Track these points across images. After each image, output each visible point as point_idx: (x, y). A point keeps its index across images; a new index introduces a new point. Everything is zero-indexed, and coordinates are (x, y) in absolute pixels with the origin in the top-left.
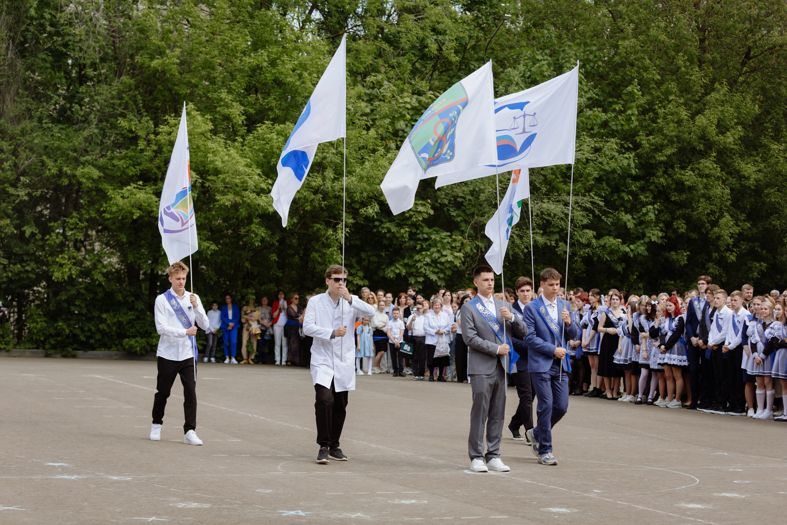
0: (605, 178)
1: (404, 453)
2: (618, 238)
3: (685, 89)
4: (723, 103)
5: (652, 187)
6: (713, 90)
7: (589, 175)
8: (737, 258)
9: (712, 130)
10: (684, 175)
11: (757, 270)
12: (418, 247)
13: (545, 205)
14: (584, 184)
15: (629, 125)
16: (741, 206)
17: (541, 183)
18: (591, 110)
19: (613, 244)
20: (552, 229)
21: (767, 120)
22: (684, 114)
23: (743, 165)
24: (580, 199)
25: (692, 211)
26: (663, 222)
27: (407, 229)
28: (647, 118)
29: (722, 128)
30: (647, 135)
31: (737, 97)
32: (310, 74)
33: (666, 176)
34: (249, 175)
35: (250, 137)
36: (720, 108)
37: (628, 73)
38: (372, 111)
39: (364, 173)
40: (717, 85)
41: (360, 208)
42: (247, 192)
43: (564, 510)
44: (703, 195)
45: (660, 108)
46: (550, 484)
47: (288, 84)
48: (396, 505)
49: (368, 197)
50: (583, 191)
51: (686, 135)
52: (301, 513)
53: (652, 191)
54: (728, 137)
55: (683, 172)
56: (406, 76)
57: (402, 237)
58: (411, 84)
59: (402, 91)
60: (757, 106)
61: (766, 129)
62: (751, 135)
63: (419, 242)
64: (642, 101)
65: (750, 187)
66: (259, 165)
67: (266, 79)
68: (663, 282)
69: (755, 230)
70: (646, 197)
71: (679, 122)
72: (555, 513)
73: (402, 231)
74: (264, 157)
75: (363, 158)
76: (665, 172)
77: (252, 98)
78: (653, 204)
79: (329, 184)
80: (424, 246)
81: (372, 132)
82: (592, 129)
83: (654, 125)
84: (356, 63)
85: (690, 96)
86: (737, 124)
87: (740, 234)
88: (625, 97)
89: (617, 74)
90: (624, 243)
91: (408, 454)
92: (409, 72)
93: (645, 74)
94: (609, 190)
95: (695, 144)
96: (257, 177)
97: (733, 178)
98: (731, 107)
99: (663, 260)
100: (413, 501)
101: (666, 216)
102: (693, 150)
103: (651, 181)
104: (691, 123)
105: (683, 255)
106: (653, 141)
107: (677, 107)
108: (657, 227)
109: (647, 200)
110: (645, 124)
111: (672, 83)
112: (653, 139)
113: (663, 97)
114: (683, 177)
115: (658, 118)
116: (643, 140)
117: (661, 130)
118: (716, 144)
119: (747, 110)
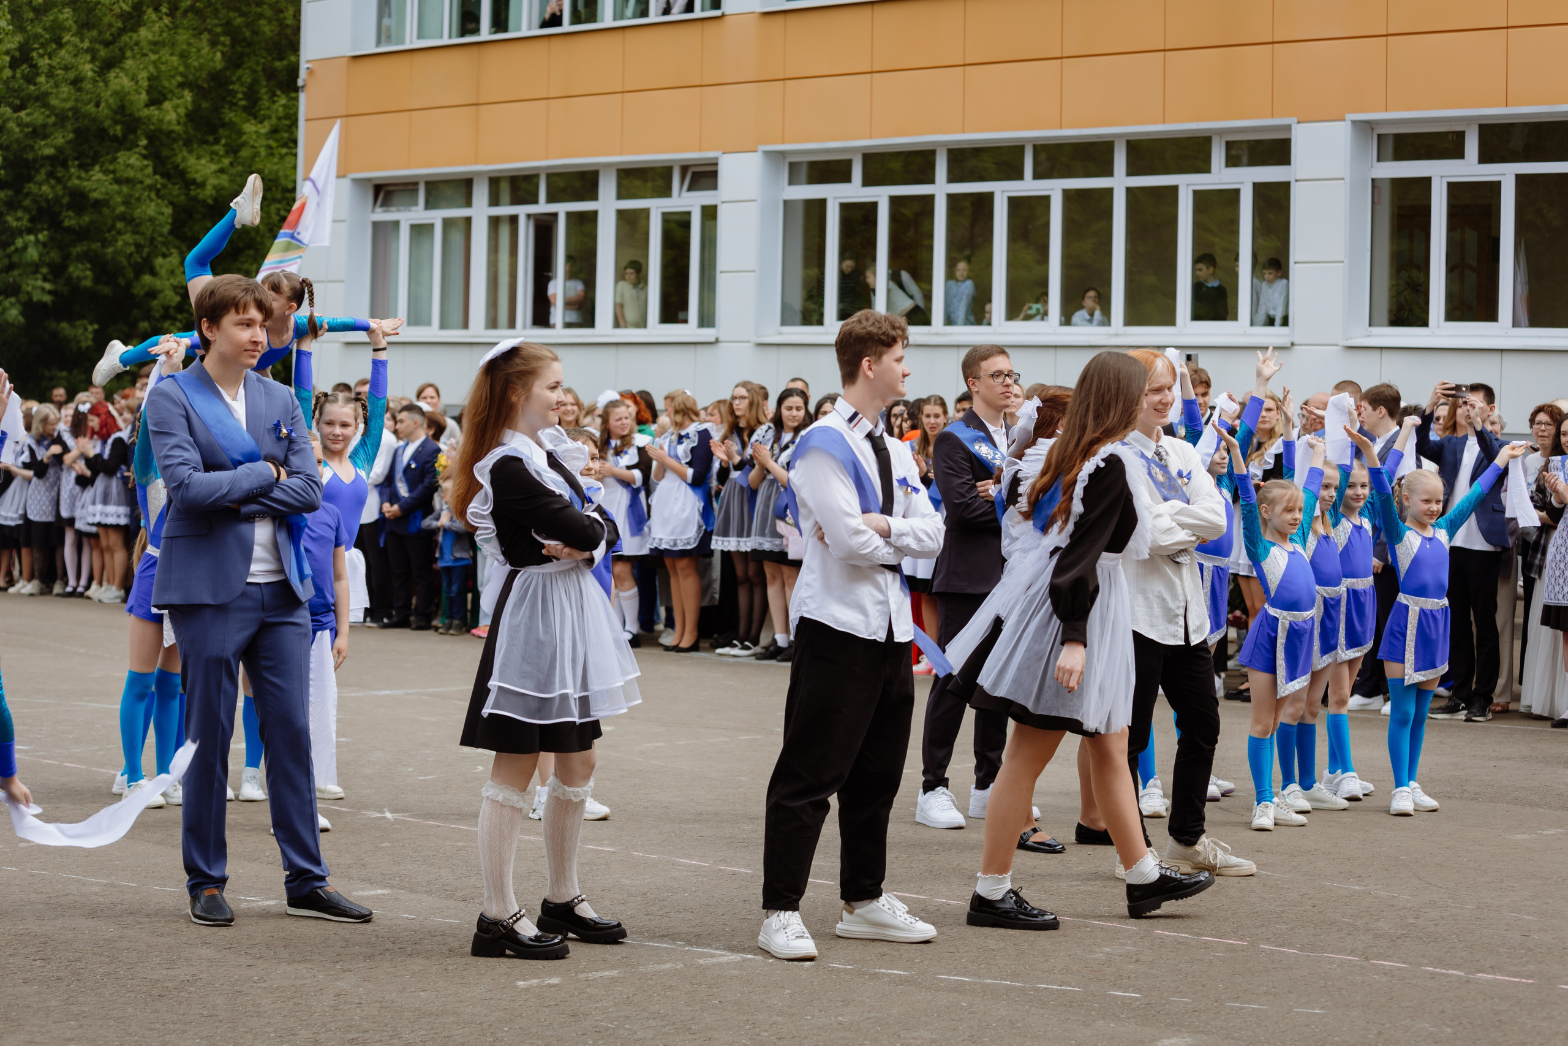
3: (88, 22)
4: (158, 47)
5: (27, 202)
6: (143, 23)
9: (139, 98)
10: (88, 180)
16: (189, 234)
21: (234, 79)
22: (87, 69)
23: (192, 161)
25: (104, 246)
26: (49, 265)
28: (18, 75)
29: (157, 95)
33: (53, 182)
36: (154, 57)
40: (149, 14)
44: (122, 217)
45: (42, 56)
51: (91, 108)
53: (26, 209)
54: (167, 111)
55: (83, 175)
60: (219, 55)
61: (233, 93)
62: (204, 106)
64: (11, 43)
65: (204, 201)
68: (47, 374)
70: (18, 219)
71: (76, 82)
76: (51, 175)
78: (30, 231)
83: (32, 88)
85: (95, 33)
86: (182, 85)
95: (107, 123)
97: (174, 184)
98: (172, 54)
101: (52, 255)
102: (102, 133)
103: (26, 190)
104: (101, 84)
105: (86, 329)
106: (28, 119)
107: (76, 56)
108: (39, 276)
109: (20, 224)
110: (14, 85)
111: (66, 10)
112: (28, 115)
113: (47, 36)
114: (85, 183)
115: (38, 75)
116: (9, 119)
117: (42, 99)
118: (144, 124)
119: (201, 61)
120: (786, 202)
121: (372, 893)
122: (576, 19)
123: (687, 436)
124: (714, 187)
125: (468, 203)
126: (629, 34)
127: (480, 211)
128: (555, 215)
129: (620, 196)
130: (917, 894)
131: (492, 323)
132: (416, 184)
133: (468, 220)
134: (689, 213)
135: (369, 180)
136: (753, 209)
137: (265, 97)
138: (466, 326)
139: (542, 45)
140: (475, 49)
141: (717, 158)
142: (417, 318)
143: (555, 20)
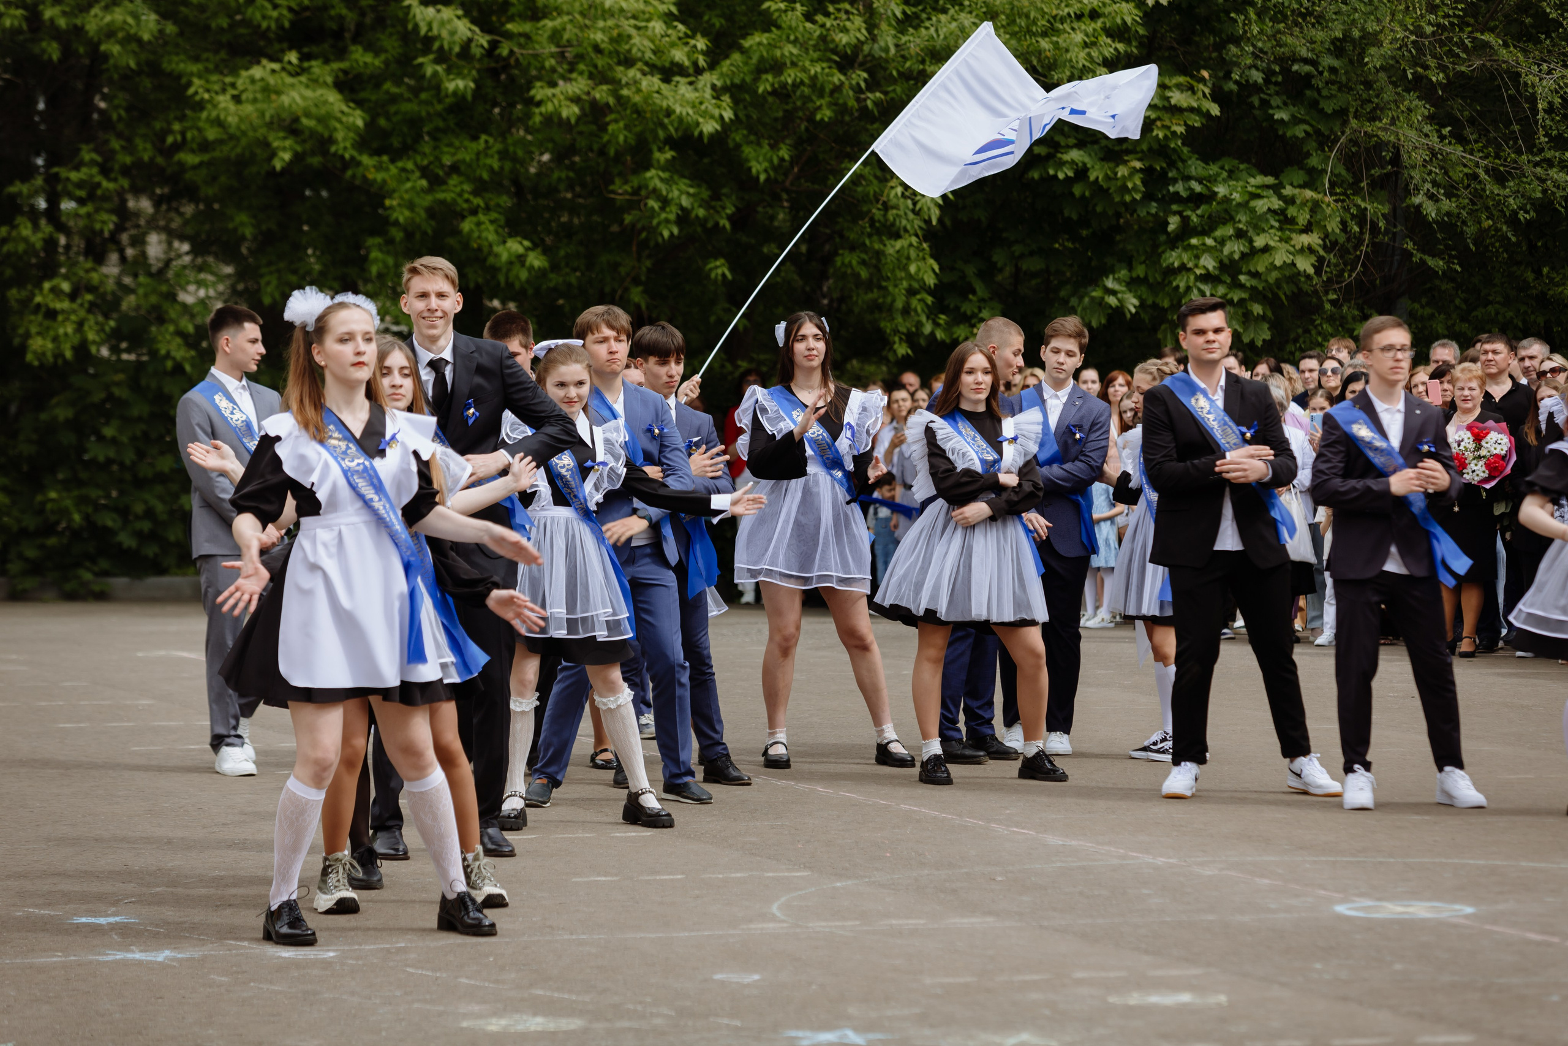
1: (1149, 859)
12: (1174, 223)
27: (1138, 167)
34: (634, 17)
42: (633, 73)
48: (1132, 1008)
52: (854, 1038)
57: (1124, 192)
63: (1175, 207)
73: (1122, 171)
79: (887, 38)
80: (1195, 219)
91: (1161, 861)
96: (658, 26)
100: (1185, 998)
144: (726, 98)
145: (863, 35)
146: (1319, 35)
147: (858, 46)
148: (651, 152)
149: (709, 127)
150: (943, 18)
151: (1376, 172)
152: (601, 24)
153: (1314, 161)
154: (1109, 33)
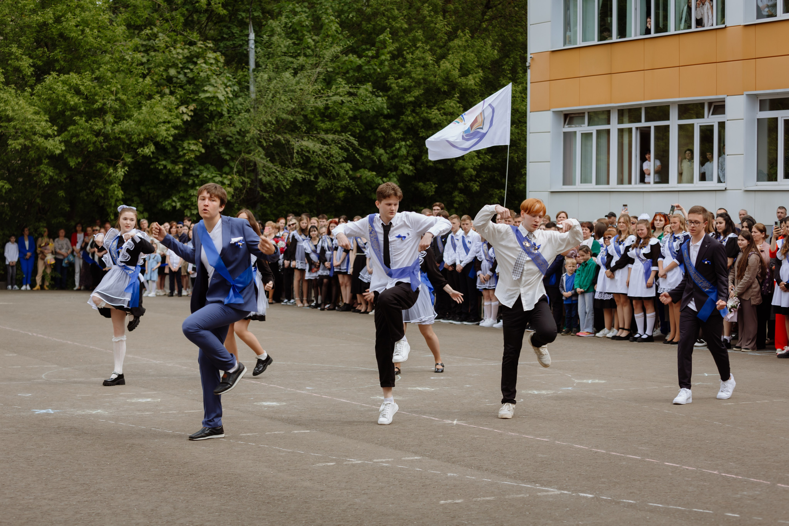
0: (359, 117)
1: (155, 361)
2: (373, 171)
3: (430, 37)
4: (465, 48)
5: (402, 125)
6: (457, 37)
7: (344, 114)
8: (480, 186)
9: (456, 73)
10: (431, 114)
11: (497, 197)
12: (190, 182)
13: (304, 143)
14: (341, 122)
15: (381, 69)
17: (301, 123)
18: (346, 56)
19: (368, 176)
20: (312, 164)
21: (505, 63)
22: (429, 58)
24: (336, 137)
27: (181, 166)
28: (396, 62)
29: (465, 72)
30: (396, 79)
31: (478, 43)
32: (91, 30)
33: (414, 115)
34: (37, 121)
35: (39, 87)
36: (462, 53)
37: (378, 22)
38: (148, 60)
39: (141, 117)
40: (459, 32)
41: (138, 149)
42: (36, 137)
43: (274, 404)
45: (408, 53)
46: (271, 384)
47: (72, 38)
48: (132, 403)
49: (145, 138)
50: (339, 129)
51: (432, 78)
52: (51, 411)
53: (402, 129)
54: (470, 80)
55: (429, 111)
56: (179, 28)
57: (177, 173)
58: (183, 35)
59: (175, 41)
60: (496, 51)
61: (504, 70)
62: (490, 76)
63: (192, 178)
64: (392, 47)
66: (47, 111)
67: (52, 34)
69: (494, 161)
70: (397, 134)
71: (425, 66)
72: (265, 407)
73: (177, 168)
74: (51, 104)
75: (140, 103)
76: (413, 111)
77: (39, 52)
78: (403, 139)
79: (109, 128)
80: (196, 182)
81: (148, 80)
82: (347, 72)
83: (403, 69)
84: (133, 17)
85: (434, 42)
86: (478, 66)
87: (482, 165)
88: (378, 45)
89: (370, 24)
90: (377, 175)
91: (158, 362)
92: (181, 24)
93: (394, 23)
94: (363, 127)
95: (440, 85)
96: (43, 124)
98: (472, 52)
99: (413, 189)
100: (149, 400)
102: (438, 90)
103: (401, 119)
104: (436, 67)
105: (432, 186)
106: (402, 83)
107: (424, 53)
108: (408, 161)
109: (398, 136)
110: (395, 67)
111: (419, 31)
112: (402, 81)
113: (411, 44)
114: (429, 115)
115: (406, 62)
116: (392, 83)
117: (409, 73)
118: (459, 86)
119: (487, 54)
120: (758, 119)
121: (412, 458)
122: (657, 30)
123: (678, 238)
124: (724, 113)
125: (608, 123)
126: (681, 37)
127: (614, 126)
128: (650, 127)
129: (680, 118)
130: (677, 464)
131: (621, 181)
132: (584, 113)
133: (608, 131)
134: (712, 126)
135: (562, 111)
136: (742, 124)
137: (521, 72)
138: (608, 183)
139: (641, 43)
140: (609, 46)
141: (724, 98)
142: (585, 180)
143: (648, 31)
144: (63, 144)
145: (102, 127)
146: (233, 129)
147: (100, 130)
148: (42, 160)
149: (58, 152)
150: (125, 122)
151: (249, 169)
152: (27, 123)
153: (232, 164)
154: (173, 127)
